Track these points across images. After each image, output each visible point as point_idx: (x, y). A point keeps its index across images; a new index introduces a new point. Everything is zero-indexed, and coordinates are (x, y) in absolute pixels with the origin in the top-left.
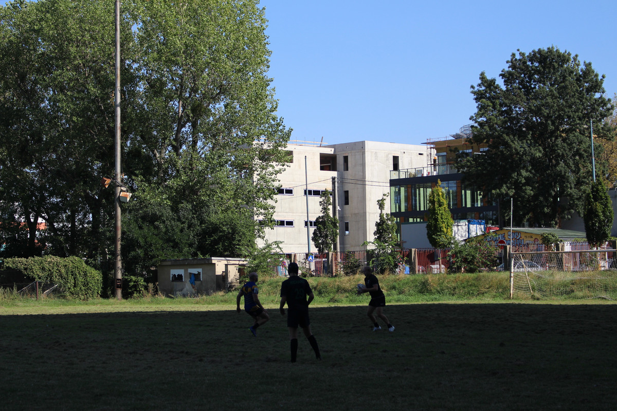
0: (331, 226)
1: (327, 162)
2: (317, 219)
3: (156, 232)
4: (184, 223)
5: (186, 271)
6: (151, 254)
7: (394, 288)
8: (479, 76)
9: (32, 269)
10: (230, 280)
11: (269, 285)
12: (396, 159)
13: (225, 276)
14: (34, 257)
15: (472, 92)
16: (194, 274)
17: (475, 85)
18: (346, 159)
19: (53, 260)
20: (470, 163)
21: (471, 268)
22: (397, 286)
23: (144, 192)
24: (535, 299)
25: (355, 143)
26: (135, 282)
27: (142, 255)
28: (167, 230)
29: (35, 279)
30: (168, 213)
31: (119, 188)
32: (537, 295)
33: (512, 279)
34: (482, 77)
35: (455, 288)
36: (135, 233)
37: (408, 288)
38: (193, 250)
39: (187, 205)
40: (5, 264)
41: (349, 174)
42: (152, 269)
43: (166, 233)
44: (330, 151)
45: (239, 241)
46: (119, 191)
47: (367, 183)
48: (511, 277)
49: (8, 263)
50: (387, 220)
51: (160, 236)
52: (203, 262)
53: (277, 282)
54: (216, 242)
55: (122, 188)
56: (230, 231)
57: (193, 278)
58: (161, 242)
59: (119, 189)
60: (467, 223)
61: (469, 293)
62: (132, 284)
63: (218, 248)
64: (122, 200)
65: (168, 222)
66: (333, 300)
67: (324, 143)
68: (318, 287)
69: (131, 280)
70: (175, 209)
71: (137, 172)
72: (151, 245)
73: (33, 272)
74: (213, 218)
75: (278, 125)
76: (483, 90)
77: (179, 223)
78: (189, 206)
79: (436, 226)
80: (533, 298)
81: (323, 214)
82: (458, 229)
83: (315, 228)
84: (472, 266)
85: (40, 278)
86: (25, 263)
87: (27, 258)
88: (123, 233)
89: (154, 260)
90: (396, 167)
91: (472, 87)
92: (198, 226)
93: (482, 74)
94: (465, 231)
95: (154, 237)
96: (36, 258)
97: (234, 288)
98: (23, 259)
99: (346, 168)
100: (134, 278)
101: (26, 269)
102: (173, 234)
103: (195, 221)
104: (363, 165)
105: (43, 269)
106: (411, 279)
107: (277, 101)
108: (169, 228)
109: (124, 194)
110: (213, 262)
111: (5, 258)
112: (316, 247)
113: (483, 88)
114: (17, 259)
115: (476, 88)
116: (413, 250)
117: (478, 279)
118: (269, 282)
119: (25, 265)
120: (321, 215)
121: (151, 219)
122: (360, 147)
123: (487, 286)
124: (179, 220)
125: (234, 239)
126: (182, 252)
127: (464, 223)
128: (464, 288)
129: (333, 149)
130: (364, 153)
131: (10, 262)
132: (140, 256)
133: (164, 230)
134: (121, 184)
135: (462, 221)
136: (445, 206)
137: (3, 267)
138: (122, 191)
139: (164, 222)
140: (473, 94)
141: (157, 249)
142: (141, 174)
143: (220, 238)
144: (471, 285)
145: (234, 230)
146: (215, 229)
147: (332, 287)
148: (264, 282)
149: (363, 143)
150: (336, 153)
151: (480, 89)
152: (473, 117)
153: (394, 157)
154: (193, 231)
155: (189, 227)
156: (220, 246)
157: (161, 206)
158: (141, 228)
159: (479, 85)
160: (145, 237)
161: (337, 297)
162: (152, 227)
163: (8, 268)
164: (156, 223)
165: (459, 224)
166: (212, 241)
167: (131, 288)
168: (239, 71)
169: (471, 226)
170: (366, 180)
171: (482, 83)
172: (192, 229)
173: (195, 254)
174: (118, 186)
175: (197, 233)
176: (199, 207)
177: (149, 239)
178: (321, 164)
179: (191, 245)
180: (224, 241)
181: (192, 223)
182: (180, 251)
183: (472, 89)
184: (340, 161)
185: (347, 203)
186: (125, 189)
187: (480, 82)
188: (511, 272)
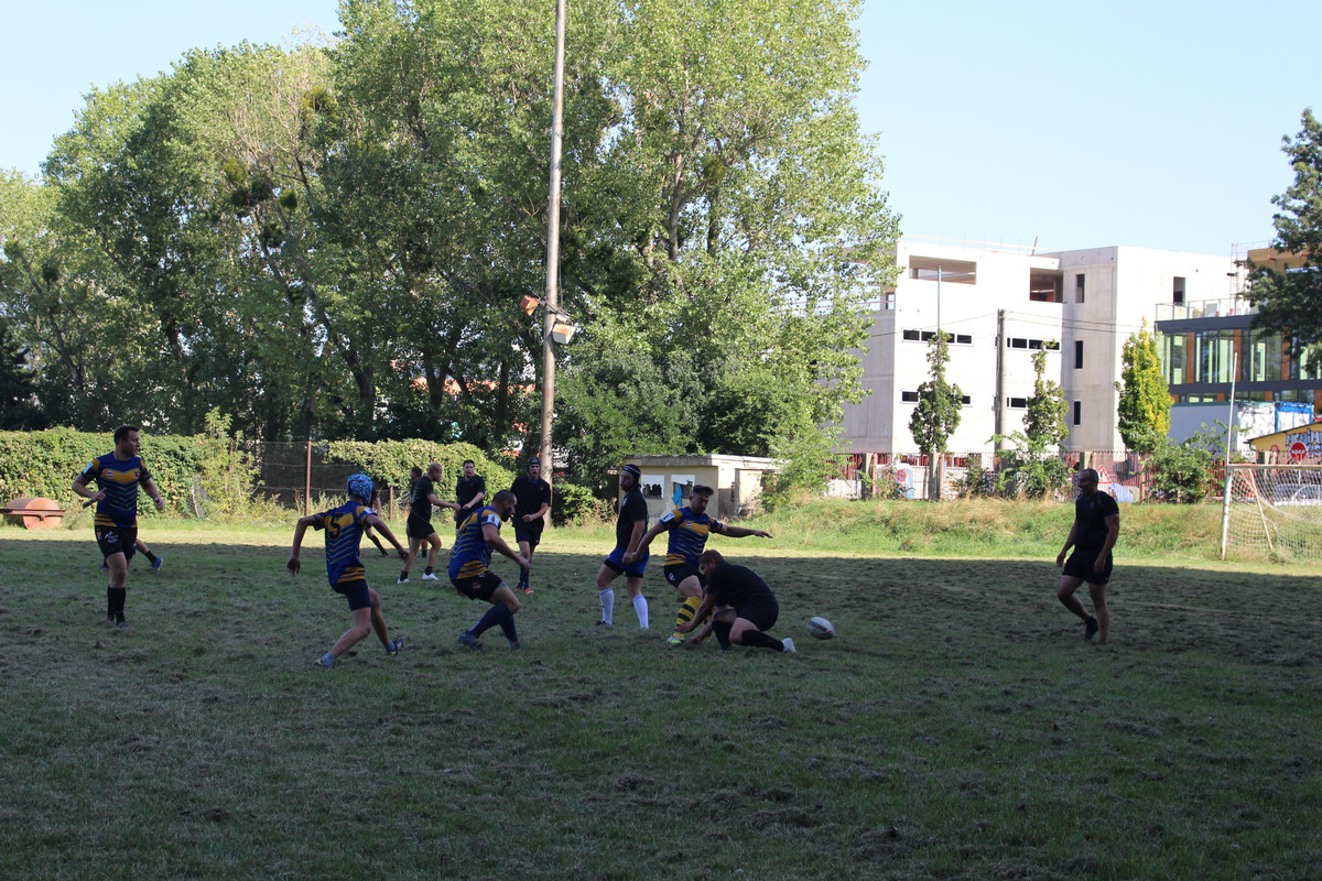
0: (947, 402)
1: (1046, 286)
2: (920, 389)
3: (619, 402)
4: (674, 387)
5: (667, 479)
6: (606, 443)
7: (1028, 527)
8: (1300, 118)
9: (382, 463)
10: (742, 500)
11: (807, 512)
12: (1179, 283)
13: (733, 492)
14: (386, 441)
15: (1284, 149)
16: (682, 486)
17: (1292, 136)
18: (1081, 279)
19: (422, 449)
20: (1268, 288)
21: (1189, 494)
22: (1035, 525)
23: (604, 325)
24: (1276, 562)
25: (1099, 251)
26: (575, 496)
27: (589, 445)
28: (641, 400)
29: (386, 482)
30: (645, 366)
31: (553, 315)
32: (1282, 552)
33: (1226, 518)
34: (1307, 119)
35: (1139, 534)
36: (580, 404)
37: (1054, 528)
38: (689, 439)
39: (683, 353)
40: (331, 451)
41: (1085, 311)
42: (611, 472)
43: (638, 406)
44: (1051, 265)
45: (775, 425)
46: (553, 321)
47: (1118, 328)
48: (1224, 514)
49: (336, 449)
50: (1049, 393)
51: (627, 411)
52: (696, 463)
53: (822, 507)
54: (732, 427)
55: (559, 317)
56: (759, 406)
57: (679, 493)
58: (626, 421)
59: (552, 318)
60: (1273, 409)
61: (1163, 544)
62: (569, 499)
63: (735, 438)
64: (556, 340)
65: (643, 385)
66: (906, 546)
67: (1039, 250)
68: (893, 520)
69: (567, 494)
70: (660, 360)
71: (597, 287)
72: (608, 427)
73: (383, 468)
74: (728, 381)
75: (878, 206)
76: (1307, 146)
77: (665, 387)
78: (687, 356)
79: (1134, 408)
80: (1274, 559)
81: (932, 379)
82: (1254, 421)
83: (915, 405)
84: (1192, 491)
85: (397, 481)
86: (370, 451)
87: (374, 442)
88: (559, 402)
89: (611, 455)
90: (1179, 297)
91: (1286, 139)
92: (703, 394)
93: (1306, 113)
94: (1269, 424)
95: (616, 411)
96: (392, 443)
97: (749, 515)
98: (366, 445)
99: (1081, 298)
100: (573, 488)
101: (370, 463)
102: (650, 409)
103: (697, 385)
104: (1113, 292)
105: (403, 464)
106: (1064, 511)
107: (882, 159)
108: (645, 394)
109: (562, 327)
110: (714, 463)
111: (332, 439)
112: (917, 442)
113: (1308, 141)
114: (354, 443)
115: (1294, 142)
116: (1087, 454)
117: (1186, 517)
118: (809, 507)
119: (370, 455)
120: (929, 379)
121: (613, 379)
122: (1107, 258)
123: (1202, 532)
124: (666, 381)
125: (763, 421)
126: (667, 443)
127: (1266, 410)
128: (1157, 533)
129: (1057, 261)
130: (1114, 270)
131: (341, 449)
132: (585, 447)
133: (635, 399)
134: (556, 309)
135: (1262, 405)
136: (1154, 368)
137: (327, 457)
138: (557, 322)
139: (637, 383)
140: (1286, 154)
141: (618, 434)
142: (604, 292)
143: (740, 419)
144: (1171, 529)
145: (766, 407)
146: (734, 402)
147: (918, 520)
148: (798, 505)
149: (1114, 249)
150: (1063, 269)
151: (1302, 143)
152: (1278, 198)
153: (1176, 279)
154: (692, 402)
155: (685, 394)
156: (739, 433)
157: (631, 352)
158: (591, 393)
159: (1301, 135)
160: (597, 411)
161: (916, 539)
162: (611, 392)
163: (337, 459)
164: (621, 385)
165: (1256, 410)
166: (726, 423)
167: (568, 507)
168: (790, 97)
169: (1282, 415)
170: (1117, 322)
171: (1306, 131)
172: (689, 399)
173: (691, 448)
174: (551, 312)
175: (698, 409)
176: (706, 358)
177: (603, 416)
178: (1031, 289)
179: (685, 430)
180: (747, 425)
181: (691, 388)
182: (665, 441)
183: (1285, 143)
184: (1070, 284)
185: (1079, 364)
186: (565, 320)
187: (1302, 128)
188: (1225, 505)
